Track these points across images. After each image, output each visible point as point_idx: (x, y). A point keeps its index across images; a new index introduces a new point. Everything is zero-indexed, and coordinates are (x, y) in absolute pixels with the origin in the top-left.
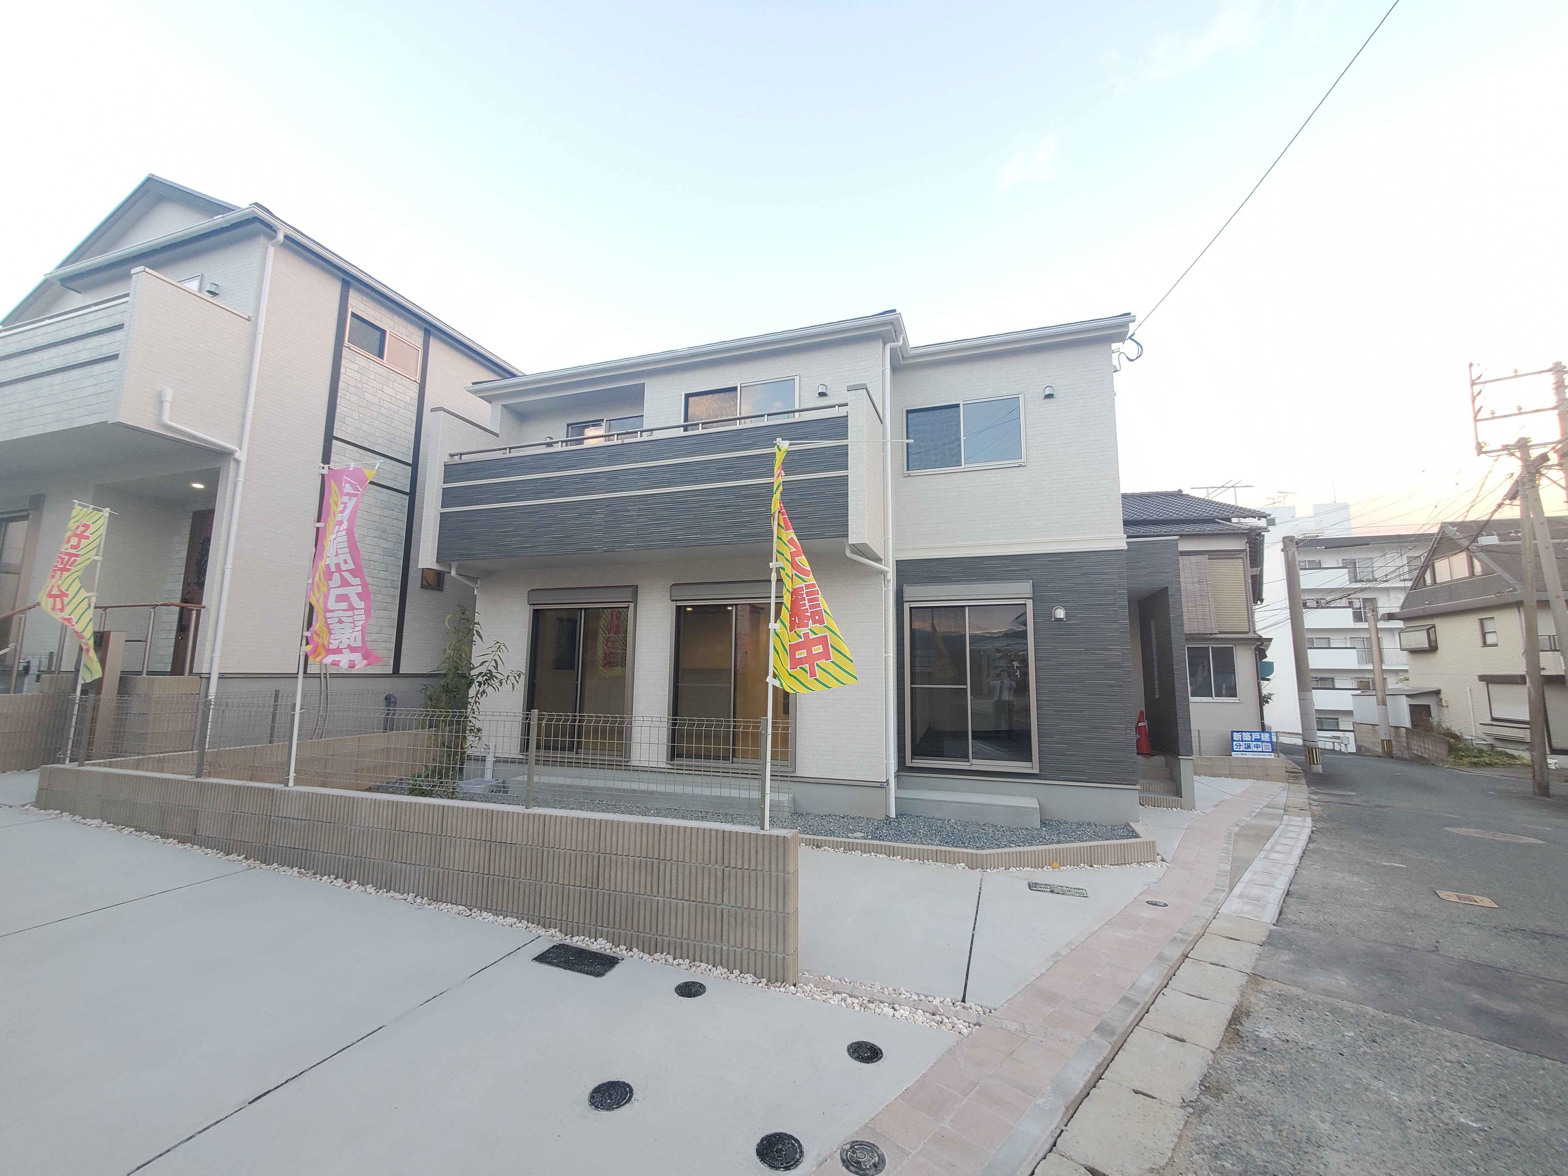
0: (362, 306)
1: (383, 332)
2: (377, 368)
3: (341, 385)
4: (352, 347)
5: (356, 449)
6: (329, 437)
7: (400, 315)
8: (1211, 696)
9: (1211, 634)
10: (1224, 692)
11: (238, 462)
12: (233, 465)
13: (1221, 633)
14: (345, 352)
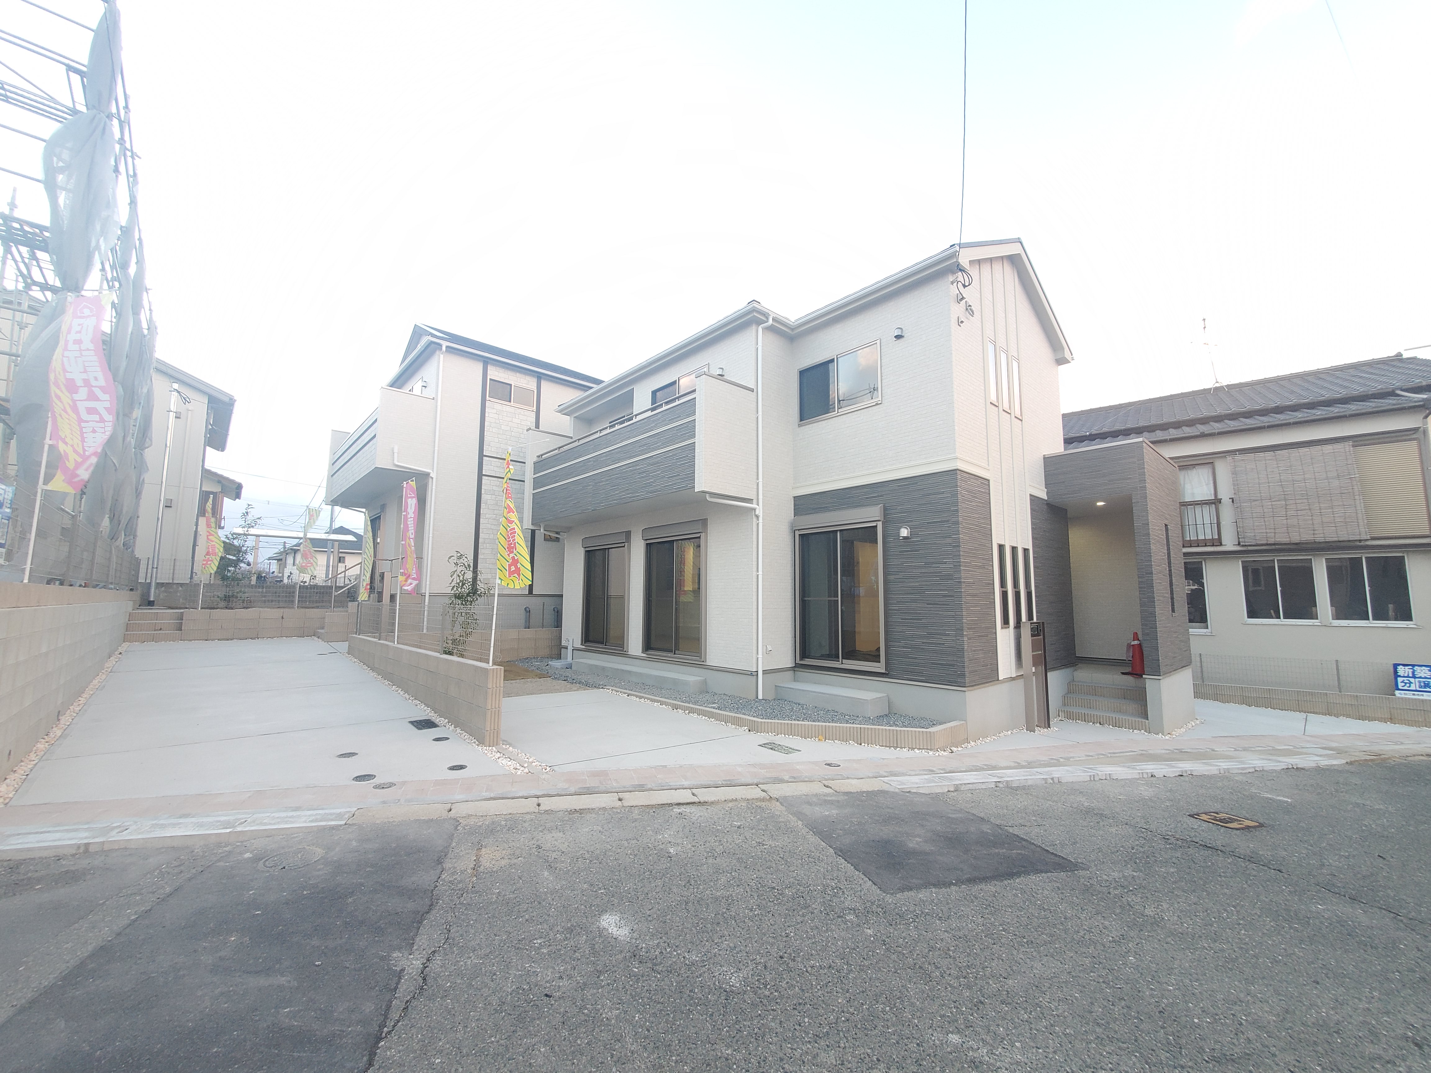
0: (497, 373)
1: (511, 385)
2: (508, 409)
3: (486, 424)
4: (492, 399)
5: (498, 460)
6: (481, 456)
7: (520, 372)
8: (1368, 619)
9: (1360, 541)
10: (1391, 613)
11: (432, 478)
12: (430, 480)
13: (1373, 539)
14: (488, 404)
